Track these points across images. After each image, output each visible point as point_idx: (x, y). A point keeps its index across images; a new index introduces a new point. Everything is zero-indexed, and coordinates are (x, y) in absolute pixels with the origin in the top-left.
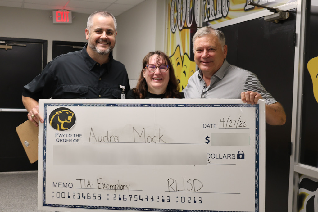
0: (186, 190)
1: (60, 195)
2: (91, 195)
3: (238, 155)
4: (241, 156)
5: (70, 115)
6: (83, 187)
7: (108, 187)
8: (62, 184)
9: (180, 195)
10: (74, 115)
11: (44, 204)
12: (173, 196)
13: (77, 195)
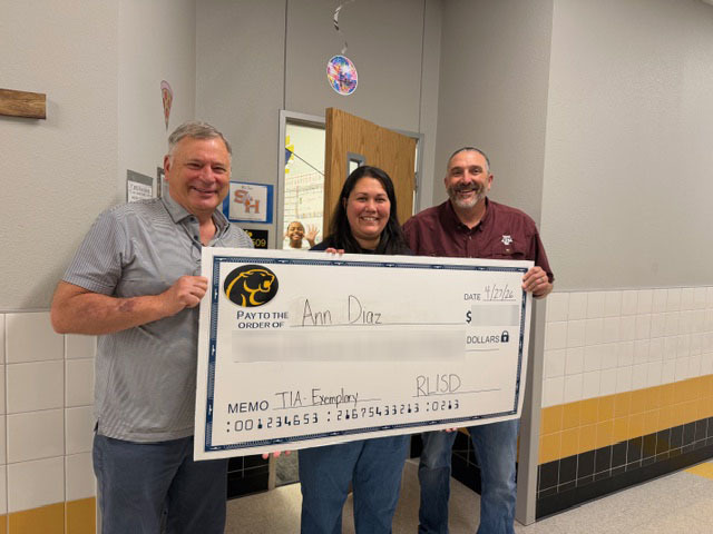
0: (439, 392)
1: (242, 426)
2: (301, 418)
3: (503, 336)
4: (505, 338)
5: (269, 278)
6: (288, 404)
7: (327, 401)
8: (247, 405)
9: (431, 399)
10: (276, 279)
11: (208, 448)
12: (422, 402)
13: (275, 420)
